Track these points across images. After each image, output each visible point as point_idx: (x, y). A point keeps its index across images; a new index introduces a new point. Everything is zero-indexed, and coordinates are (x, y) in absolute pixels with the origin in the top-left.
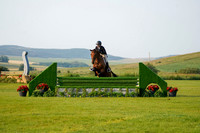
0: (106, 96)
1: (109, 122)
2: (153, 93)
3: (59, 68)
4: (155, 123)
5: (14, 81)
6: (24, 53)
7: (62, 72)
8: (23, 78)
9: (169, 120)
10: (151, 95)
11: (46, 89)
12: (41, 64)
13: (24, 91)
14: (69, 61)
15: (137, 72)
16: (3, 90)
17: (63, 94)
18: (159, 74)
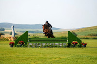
0: (52, 47)
1: (53, 60)
2: (75, 45)
3: (29, 34)
4: (76, 60)
5: (7, 40)
6: (12, 26)
7: (31, 35)
8: (12, 38)
9: (83, 59)
10: (74, 46)
11: (23, 44)
12: (20, 32)
13: (12, 45)
14: (34, 30)
15: (67, 35)
16: (2, 44)
17: (31, 46)
18: (78, 37)
